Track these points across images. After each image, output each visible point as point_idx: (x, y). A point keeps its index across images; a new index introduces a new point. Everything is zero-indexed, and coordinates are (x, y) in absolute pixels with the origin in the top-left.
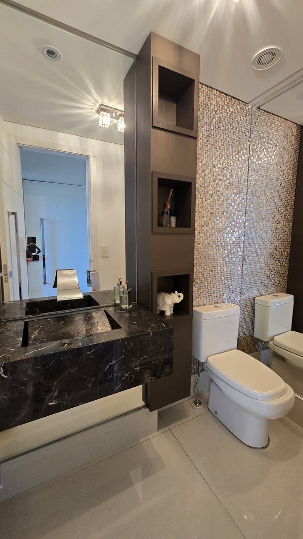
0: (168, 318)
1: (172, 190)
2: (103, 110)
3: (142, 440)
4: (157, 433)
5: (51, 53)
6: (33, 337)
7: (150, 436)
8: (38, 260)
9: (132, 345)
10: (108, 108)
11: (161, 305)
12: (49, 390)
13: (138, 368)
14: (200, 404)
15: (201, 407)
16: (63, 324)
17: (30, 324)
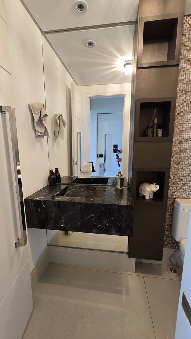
0: (147, 201)
1: (156, 109)
2: (127, 64)
3: (123, 272)
4: (134, 274)
5: (90, 44)
6: (67, 193)
7: (129, 273)
8: (102, 157)
9: (104, 209)
10: (130, 62)
11: (143, 191)
12: (61, 219)
13: (107, 224)
14: (175, 272)
15: (175, 275)
16: (82, 190)
17: (69, 187)
